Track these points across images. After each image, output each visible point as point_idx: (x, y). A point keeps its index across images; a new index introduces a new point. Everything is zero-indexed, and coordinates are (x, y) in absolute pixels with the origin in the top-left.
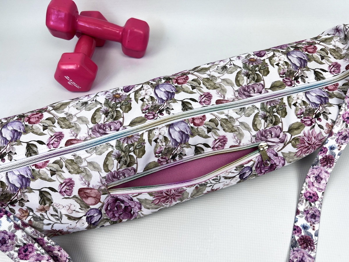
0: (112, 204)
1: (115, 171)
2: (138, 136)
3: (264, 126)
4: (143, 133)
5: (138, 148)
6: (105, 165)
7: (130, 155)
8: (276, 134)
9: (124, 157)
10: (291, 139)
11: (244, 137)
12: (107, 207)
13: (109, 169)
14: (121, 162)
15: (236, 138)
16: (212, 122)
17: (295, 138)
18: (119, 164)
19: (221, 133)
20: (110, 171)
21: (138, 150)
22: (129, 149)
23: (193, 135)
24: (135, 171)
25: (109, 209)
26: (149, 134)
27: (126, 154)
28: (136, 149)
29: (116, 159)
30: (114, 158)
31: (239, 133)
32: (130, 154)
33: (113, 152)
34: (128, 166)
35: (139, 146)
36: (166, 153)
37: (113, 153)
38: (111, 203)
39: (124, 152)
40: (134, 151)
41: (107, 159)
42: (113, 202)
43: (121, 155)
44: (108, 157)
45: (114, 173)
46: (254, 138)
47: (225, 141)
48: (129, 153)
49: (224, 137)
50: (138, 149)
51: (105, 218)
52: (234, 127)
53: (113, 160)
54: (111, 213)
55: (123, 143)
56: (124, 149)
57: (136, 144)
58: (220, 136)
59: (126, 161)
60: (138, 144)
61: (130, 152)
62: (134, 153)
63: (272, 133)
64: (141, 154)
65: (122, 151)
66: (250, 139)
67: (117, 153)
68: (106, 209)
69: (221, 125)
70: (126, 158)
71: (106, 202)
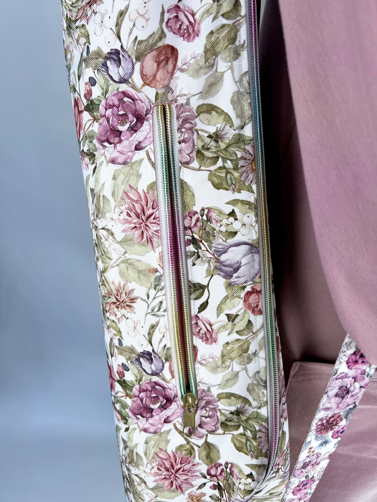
0: (133, 107)
1: (196, 124)
2: (250, 182)
3: (224, 410)
4: (254, 193)
5: (228, 176)
6: (210, 109)
7: (218, 158)
8: (206, 423)
9: (216, 147)
10: (193, 445)
11: (210, 374)
12: (129, 97)
13: (202, 115)
14: (208, 140)
15: (211, 360)
16: (247, 325)
17: (194, 450)
18: (207, 135)
19: (223, 337)
20: (199, 115)
21: (224, 175)
22: (229, 159)
23: (229, 285)
24: (186, 164)
25: (126, 99)
26: (248, 203)
27: (221, 151)
28: (227, 173)
29: (217, 131)
30: (219, 127)
31: (218, 367)
32: (220, 159)
33: (230, 127)
34: (199, 152)
35: (231, 179)
36: (205, 229)
37: (227, 127)
38: (135, 105)
39: (226, 149)
40: (224, 167)
41: (220, 112)
42: (136, 110)
43: (222, 141)
44: (223, 117)
45: (193, 122)
46: (206, 389)
47: (207, 339)
48: (223, 158)
49: (215, 341)
50: (226, 176)
51: (110, 89)
52: (230, 360)
53: (217, 125)
54: (116, 103)
55: (244, 150)
56: (232, 149)
57: (236, 174)
58: (217, 334)
59: (208, 149)
60: (235, 179)
61: (224, 160)
62: (220, 168)
63: (208, 419)
64: (216, 181)
65: (229, 146)
66: (204, 381)
67: (227, 136)
68: (125, 94)
69: (238, 340)
70: (214, 150)
71: (141, 96)
